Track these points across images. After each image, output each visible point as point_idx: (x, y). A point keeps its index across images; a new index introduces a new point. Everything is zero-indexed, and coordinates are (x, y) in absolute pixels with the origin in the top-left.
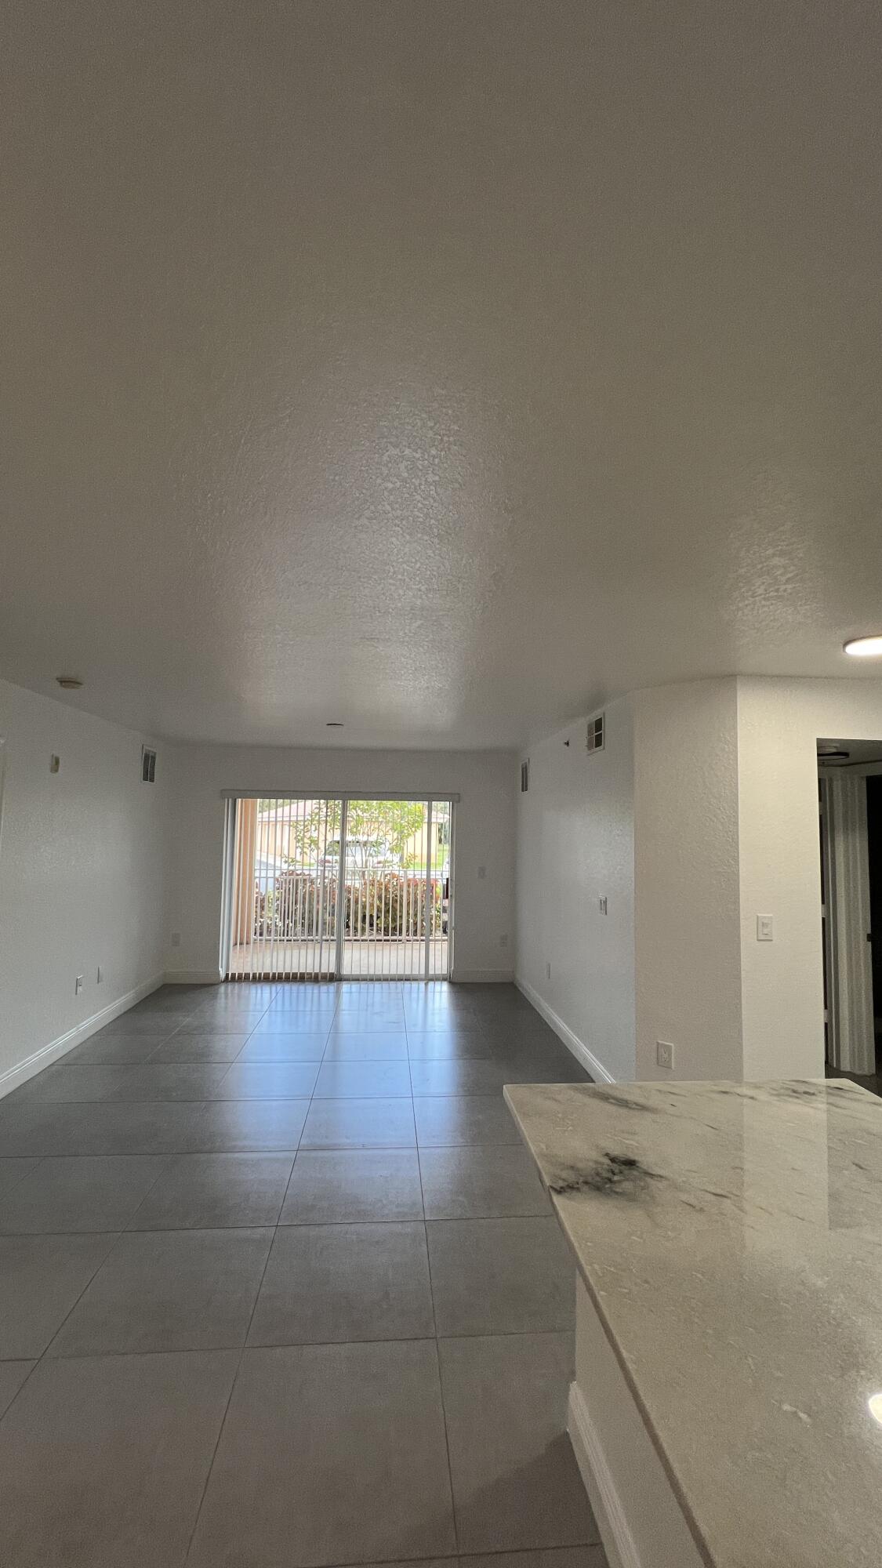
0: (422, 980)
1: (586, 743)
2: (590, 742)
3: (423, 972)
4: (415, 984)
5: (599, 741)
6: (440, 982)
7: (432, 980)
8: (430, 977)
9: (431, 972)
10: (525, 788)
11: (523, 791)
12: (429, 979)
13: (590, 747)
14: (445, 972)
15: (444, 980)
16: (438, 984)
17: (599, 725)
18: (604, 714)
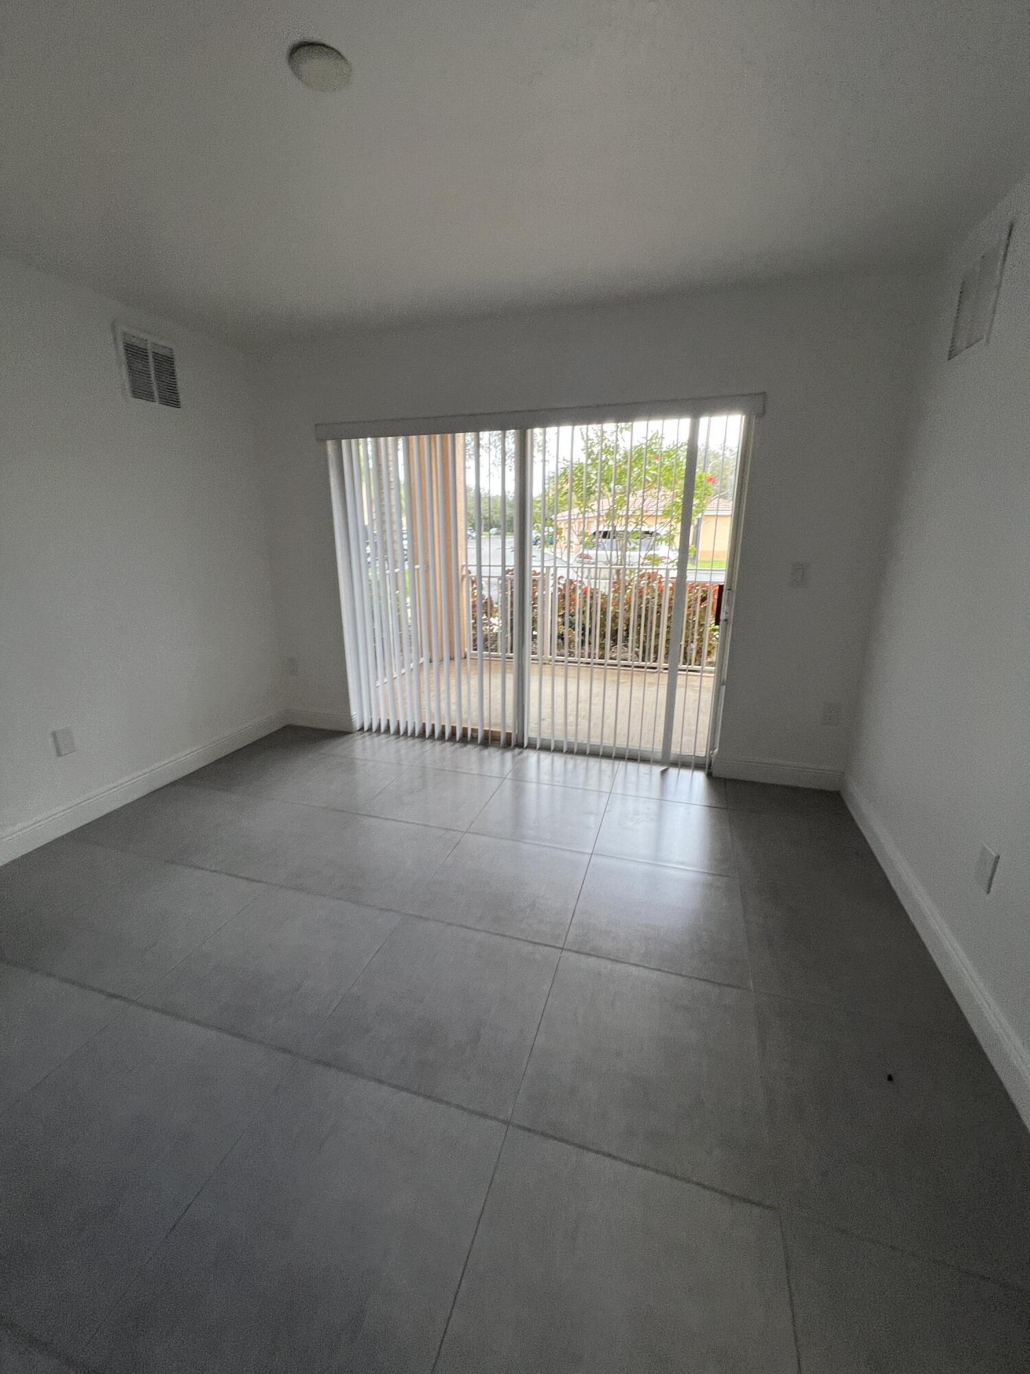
0: (656, 762)
3: (659, 747)
4: (644, 768)
6: (689, 771)
7: (675, 764)
8: (672, 758)
9: (675, 750)
12: (671, 761)
14: (702, 752)
15: (698, 765)
16: (686, 773)
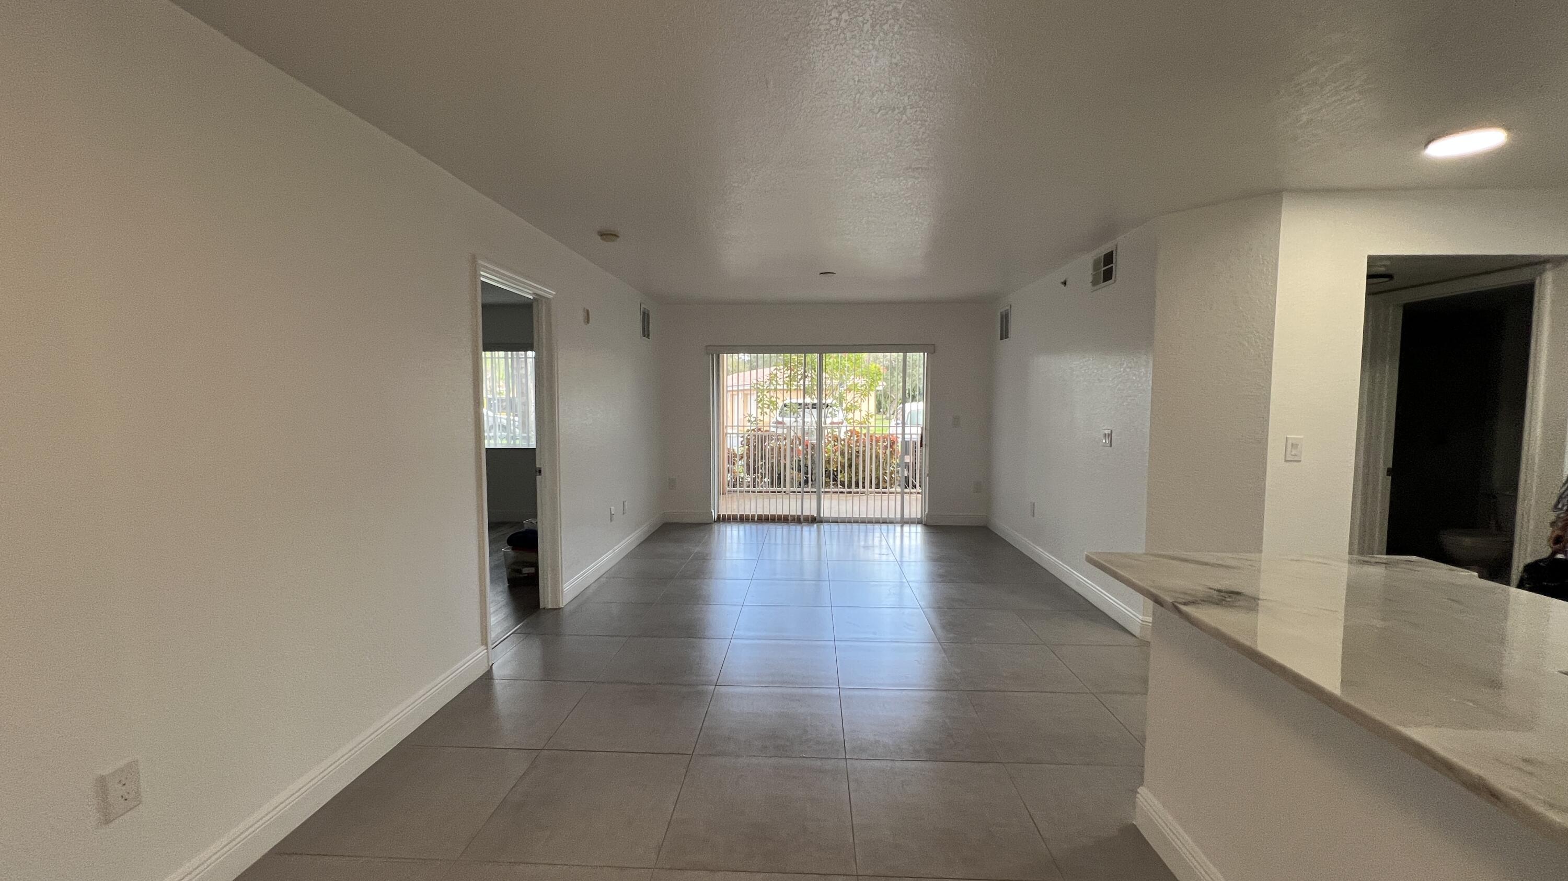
0: (897, 523)
1: (1091, 279)
2: (1094, 276)
3: (899, 516)
4: (891, 526)
5: (1108, 275)
6: (915, 525)
7: (907, 523)
8: (905, 520)
9: (906, 516)
10: (1005, 335)
11: (1002, 339)
12: (904, 522)
13: (1095, 283)
14: (920, 516)
15: (919, 522)
16: (913, 527)
17: (1109, 258)
18: (1117, 246)
